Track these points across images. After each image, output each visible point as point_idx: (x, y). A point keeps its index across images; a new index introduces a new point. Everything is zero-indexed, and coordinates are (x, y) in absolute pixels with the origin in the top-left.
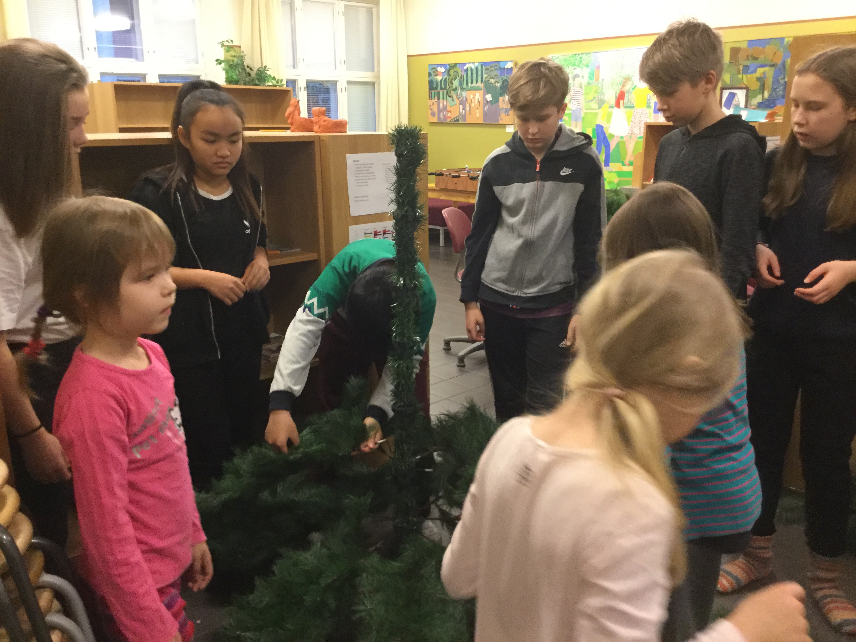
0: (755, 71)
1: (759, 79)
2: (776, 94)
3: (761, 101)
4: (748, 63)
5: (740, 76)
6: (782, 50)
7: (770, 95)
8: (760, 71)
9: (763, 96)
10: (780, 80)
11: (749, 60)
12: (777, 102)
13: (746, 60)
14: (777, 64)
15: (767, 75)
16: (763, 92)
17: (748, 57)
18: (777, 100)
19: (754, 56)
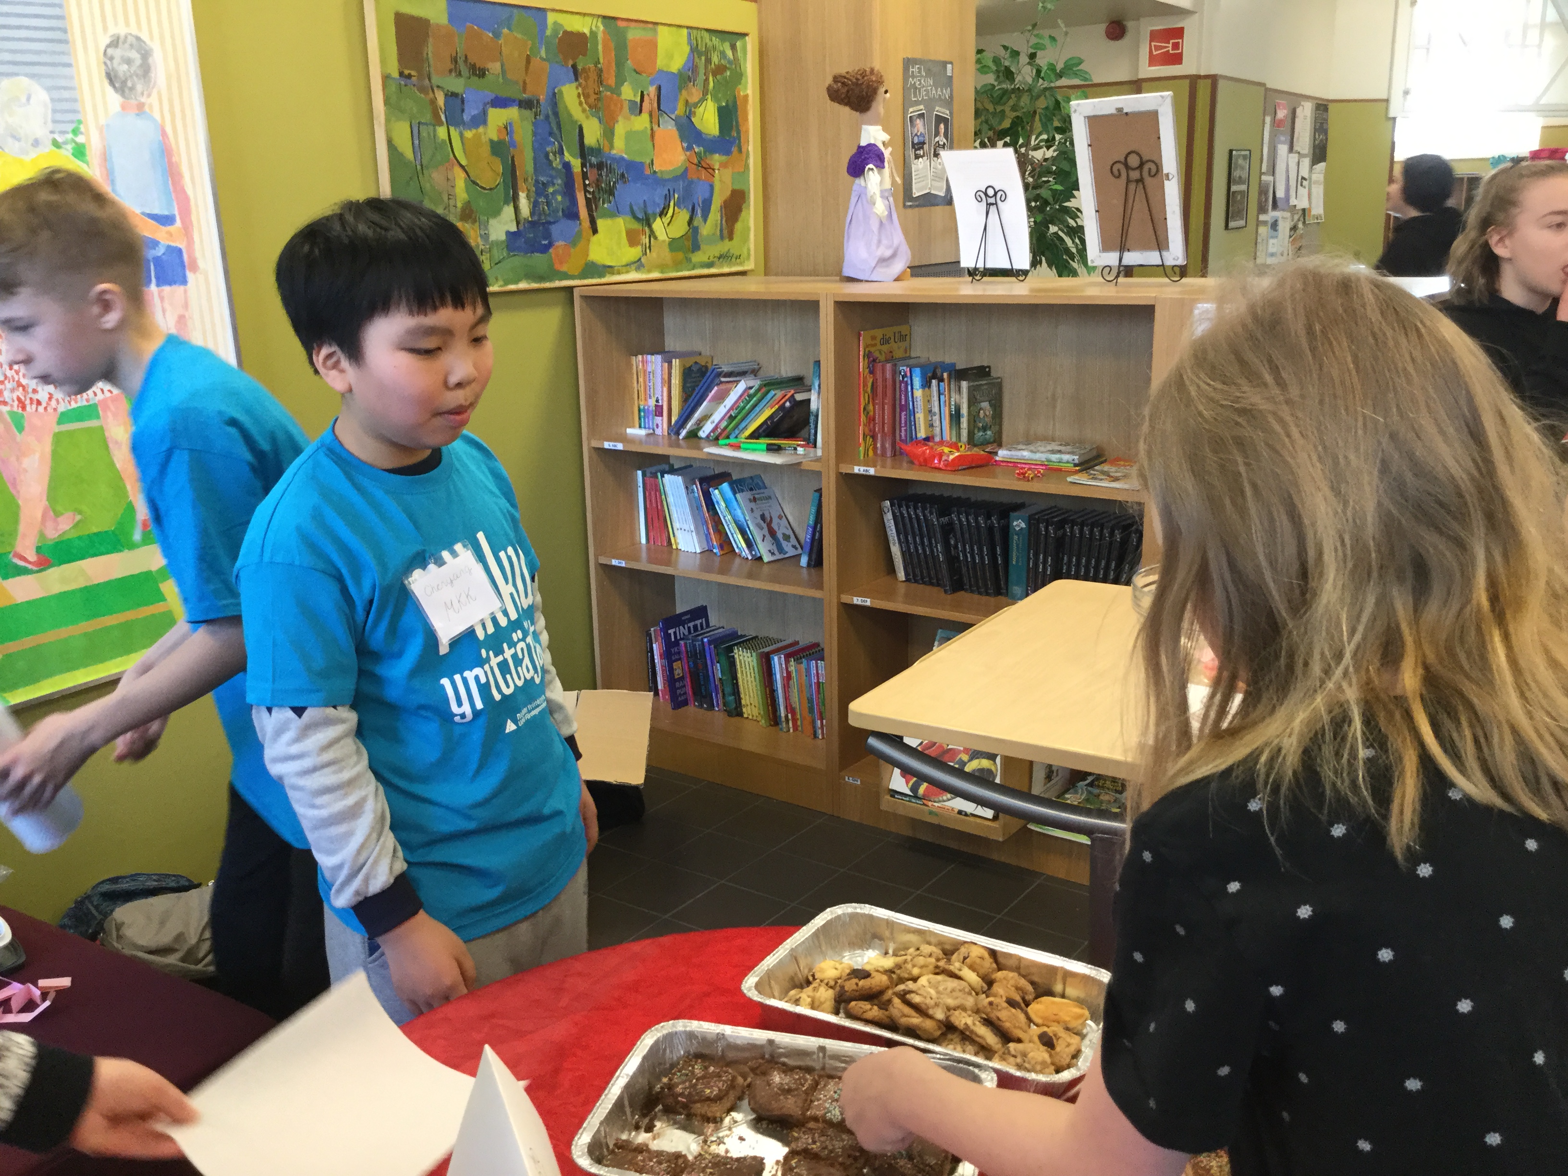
0: (481, 120)
1: (498, 148)
2: (548, 204)
3: (513, 228)
4: (457, 85)
5: (442, 132)
6: (543, 54)
7: (535, 205)
8: (497, 117)
9: (516, 209)
10: (551, 156)
11: (460, 74)
12: (555, 229)
13: (451, 71)
14: (538, 101)
15: (517, 137)
16: (515, 199)
17: (455, 60)
18: (554, 223)
19: (472, 59)
